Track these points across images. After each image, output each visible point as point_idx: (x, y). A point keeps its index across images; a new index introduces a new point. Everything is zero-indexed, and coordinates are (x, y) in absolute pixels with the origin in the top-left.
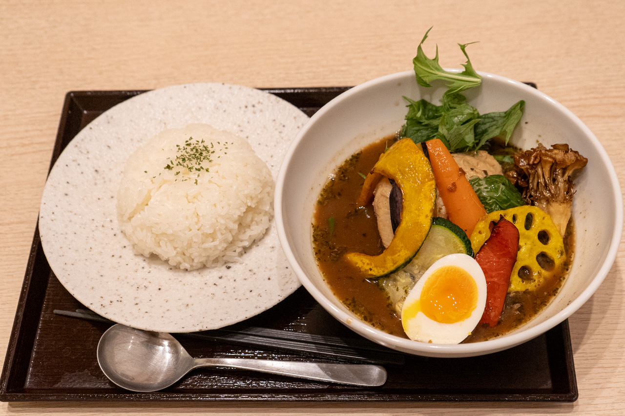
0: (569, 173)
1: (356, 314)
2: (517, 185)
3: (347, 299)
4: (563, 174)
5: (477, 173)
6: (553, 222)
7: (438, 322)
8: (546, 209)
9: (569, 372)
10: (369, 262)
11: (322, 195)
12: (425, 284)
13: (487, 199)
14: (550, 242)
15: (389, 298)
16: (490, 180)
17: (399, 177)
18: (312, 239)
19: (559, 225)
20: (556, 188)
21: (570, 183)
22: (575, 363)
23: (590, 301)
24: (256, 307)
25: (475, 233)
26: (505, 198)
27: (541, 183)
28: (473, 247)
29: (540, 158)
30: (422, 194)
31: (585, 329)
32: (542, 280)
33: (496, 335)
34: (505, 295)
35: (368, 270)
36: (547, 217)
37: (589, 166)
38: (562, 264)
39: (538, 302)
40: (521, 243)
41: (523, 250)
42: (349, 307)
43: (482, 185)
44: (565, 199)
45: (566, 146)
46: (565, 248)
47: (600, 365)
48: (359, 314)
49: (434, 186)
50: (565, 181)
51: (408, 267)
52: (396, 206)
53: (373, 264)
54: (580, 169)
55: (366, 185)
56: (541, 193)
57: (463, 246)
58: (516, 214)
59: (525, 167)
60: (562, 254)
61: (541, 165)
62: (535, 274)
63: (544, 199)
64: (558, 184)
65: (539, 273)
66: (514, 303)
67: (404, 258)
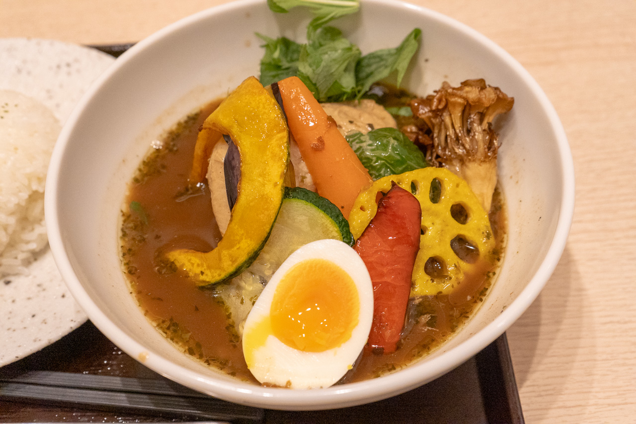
0: (490, 118)
1: (177, 343)
2: (417, 142)
3: (163, 322)
4: (481, 121)
5: (359, 127)
6: (471, 191)
7: (300, 349)
8: (460, 173)
9: (514, 416)
10: (200, 263)
11: (140, 170)
12: (277, 290)
13: (372, 160)
14: (469, 220)
15: (229, 316)
16: (376, 134)
17: (235, 131)
18: (120, 234)
19: (482, 195)
20: (471, 140)
21: (492, 132)
22: (522, 402)
23: (535, 306)
24: (35, 341)
25: (356, 210)
26: (398, 158)
27: (451, 137)
28: (352, 231)
29: (447, 100)
30: (268, 153)
31: (533, 349)
32: (461, 277)
33: (392, 368)
34: (405, 303)
35: (199, 275)
36: (463, 183)
37: (517, 108)
38: (489, 252)
39: (456, 313)
40: (426, 221)
41: (429, 233)
42: (166, 333)
43: (364, 142)
44: (486, 157)
45: (482, 81)
46: (492, 228)
47: (561, 404)
48: (180, 344)
49: (285, 140)
50: (484, 130)
51: (256, 265)
52: (233, 173)
53: (205, 265)
54: (505, 113)
55: (198, 150)
56: (452, 151)
57: (336, 229)
58: (416, 180)
59: (427, 115)
60: (488, 237)
61: (449, 111)
62: (451, 268)
63: (456, 158)
64: (475, 135)
65: (456, 266)
66: (422, 314)
67: (246, 251)
